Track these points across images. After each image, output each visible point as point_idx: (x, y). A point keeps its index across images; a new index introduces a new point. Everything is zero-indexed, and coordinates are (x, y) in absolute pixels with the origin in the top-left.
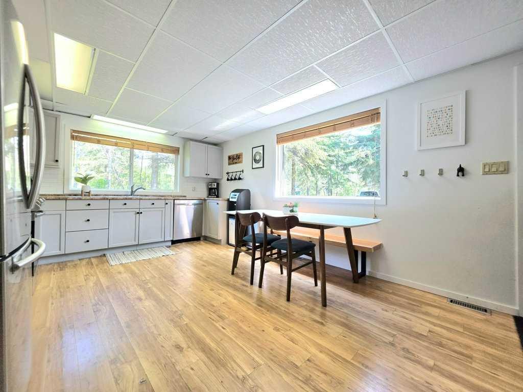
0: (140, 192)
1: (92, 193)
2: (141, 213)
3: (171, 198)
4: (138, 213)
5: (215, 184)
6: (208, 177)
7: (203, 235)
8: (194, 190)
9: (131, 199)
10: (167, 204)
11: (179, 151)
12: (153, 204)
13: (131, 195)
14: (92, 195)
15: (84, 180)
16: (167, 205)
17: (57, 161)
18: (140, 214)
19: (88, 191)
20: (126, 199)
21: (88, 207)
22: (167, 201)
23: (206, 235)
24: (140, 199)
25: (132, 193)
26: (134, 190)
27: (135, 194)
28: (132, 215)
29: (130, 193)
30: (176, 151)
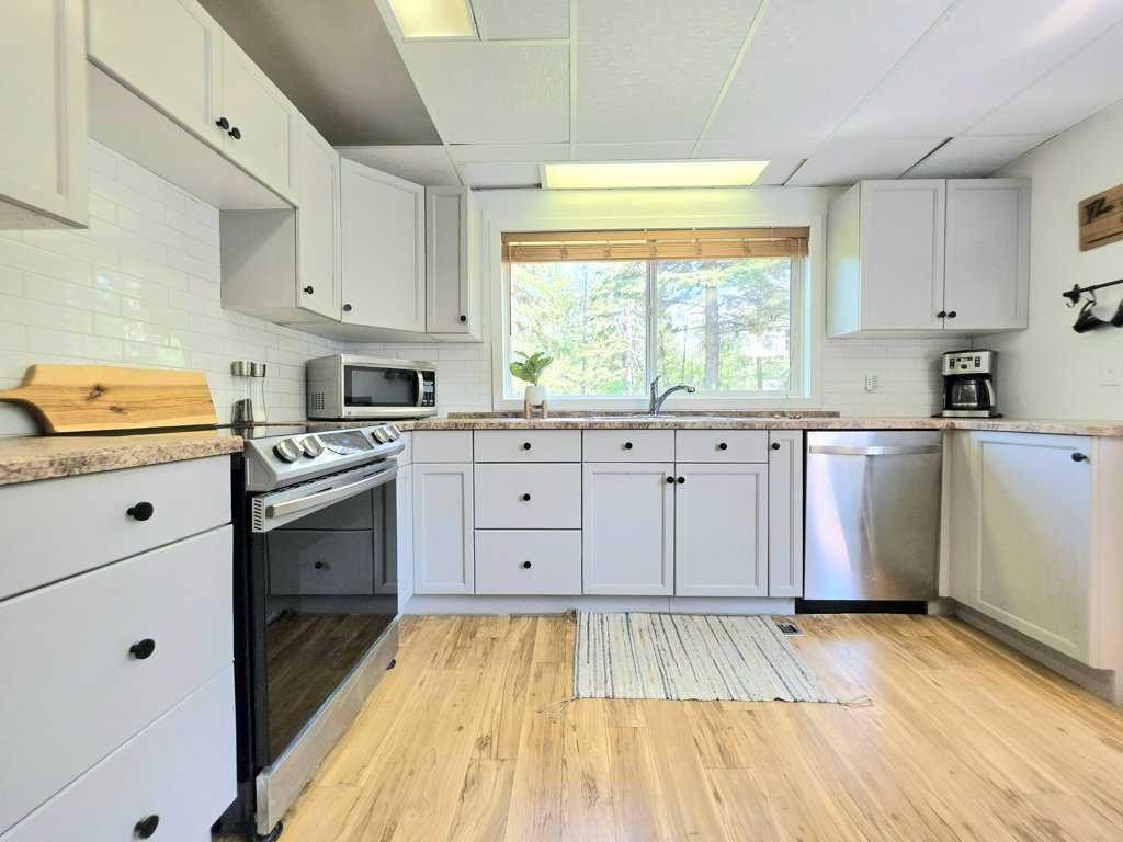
0: (677, 400)
1: (550, 407)
2: (681, 480)
3: (794, 423)
4: (670, 480)
5: (985, 357)
6: (950, 324)
7: (943, 592)
8: (871, 386)
9: (645, 427)
10: (776, 446)
11: (806, 238)
12: (723, 446)
13: (652, 411)
14: (551, 415)
15: (530, 369)
16: (774, 452)
17: (463, 319)
18: (679, 485)
19: (539, 403)
20: (631, 427)
21: (524, 455)
22: (776, 437)
23: (962, 598)
24: (678, 428)
25: (655, 403)
26: (659, 394)
27: (664, 407)
28: (653, 485)
29: (647, 408)
30: (794, 241)
